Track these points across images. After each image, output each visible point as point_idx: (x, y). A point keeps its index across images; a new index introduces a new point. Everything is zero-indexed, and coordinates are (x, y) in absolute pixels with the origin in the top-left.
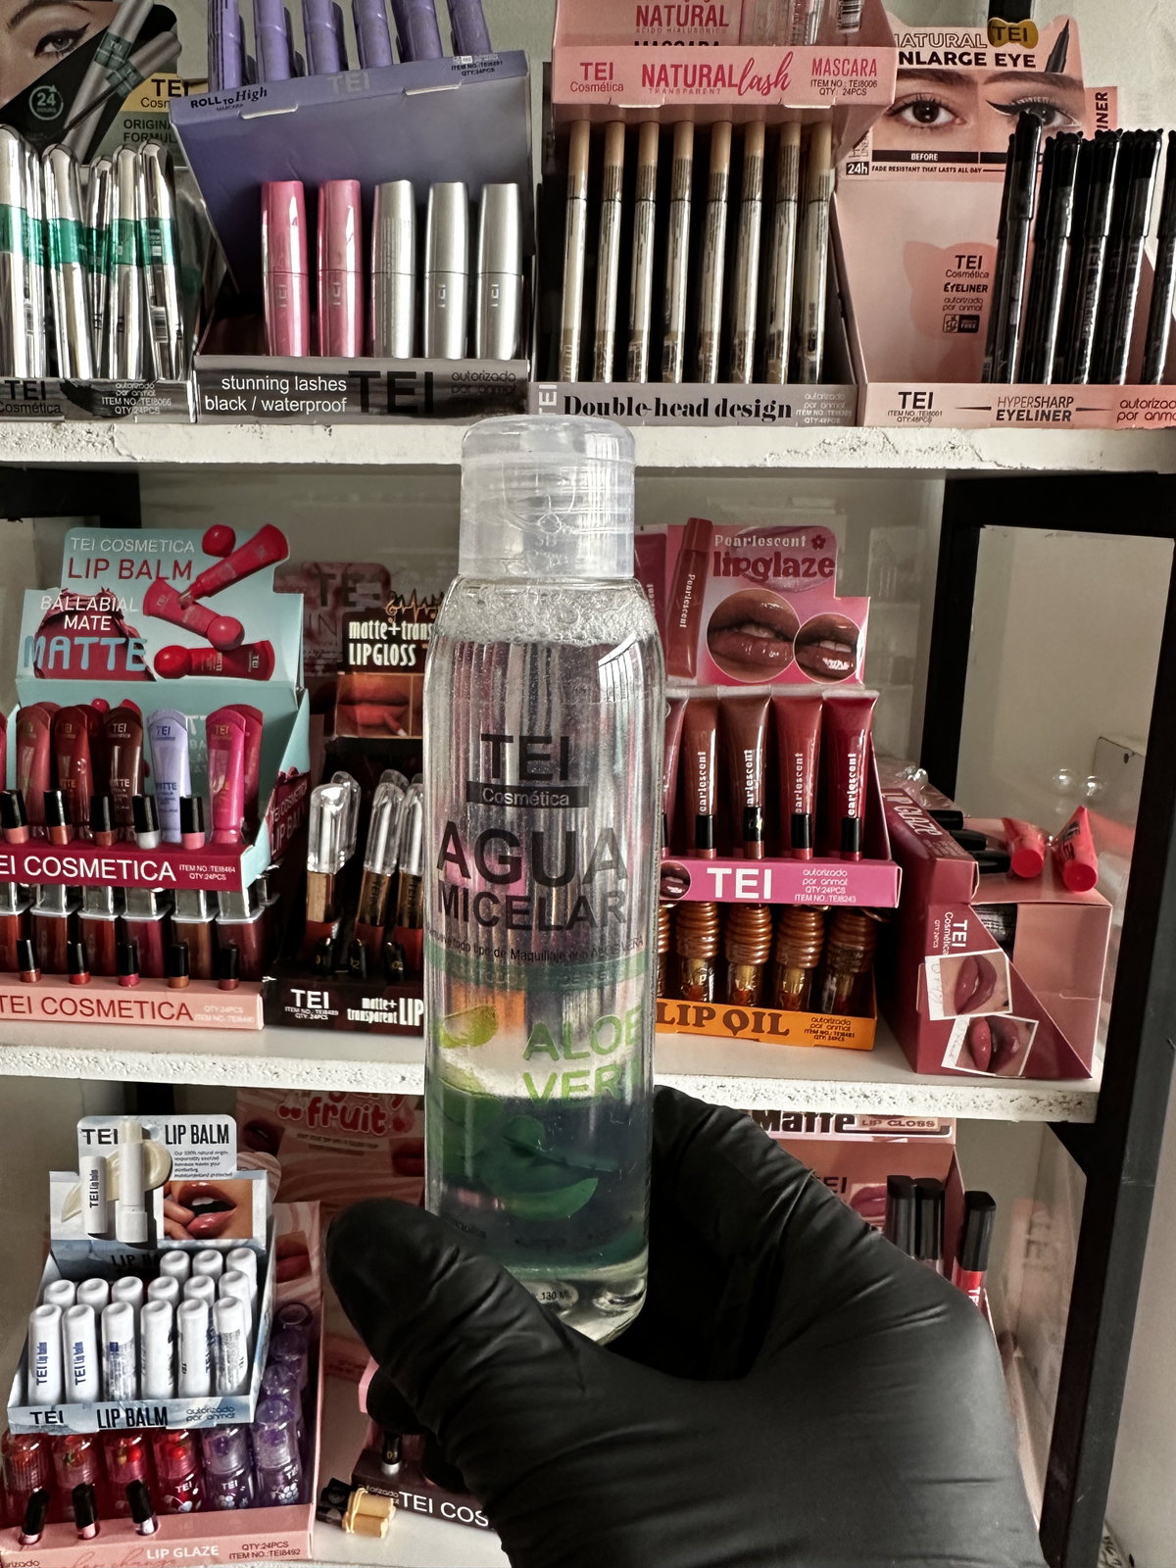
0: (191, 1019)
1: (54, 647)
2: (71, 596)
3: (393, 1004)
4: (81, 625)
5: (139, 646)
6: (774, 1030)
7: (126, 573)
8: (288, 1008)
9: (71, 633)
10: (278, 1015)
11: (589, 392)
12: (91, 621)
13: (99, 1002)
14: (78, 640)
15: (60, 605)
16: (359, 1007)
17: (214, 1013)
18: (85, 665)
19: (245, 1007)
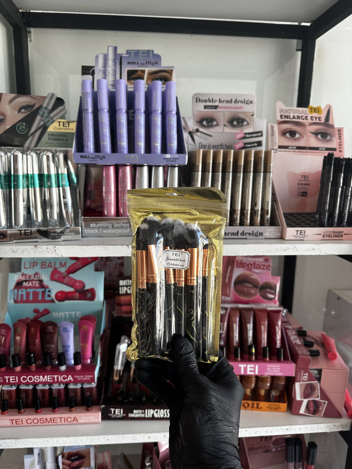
0: (77, 421)
1: (20, 293)
2: (25, 275)
3: (143, 411)
4: (29, 285)
5: (49, 291)
6: (258, 407)
7: (43, 267)
8: (109, 415)
9: (26, 288)
10: (106, 417)
12: (32, 284)
13: (46, 419)
14: (28, 290)
15: (22, 278)
16: (132, 412)
17: (85, 419)
18: (31, 298)
19: (95, 416)
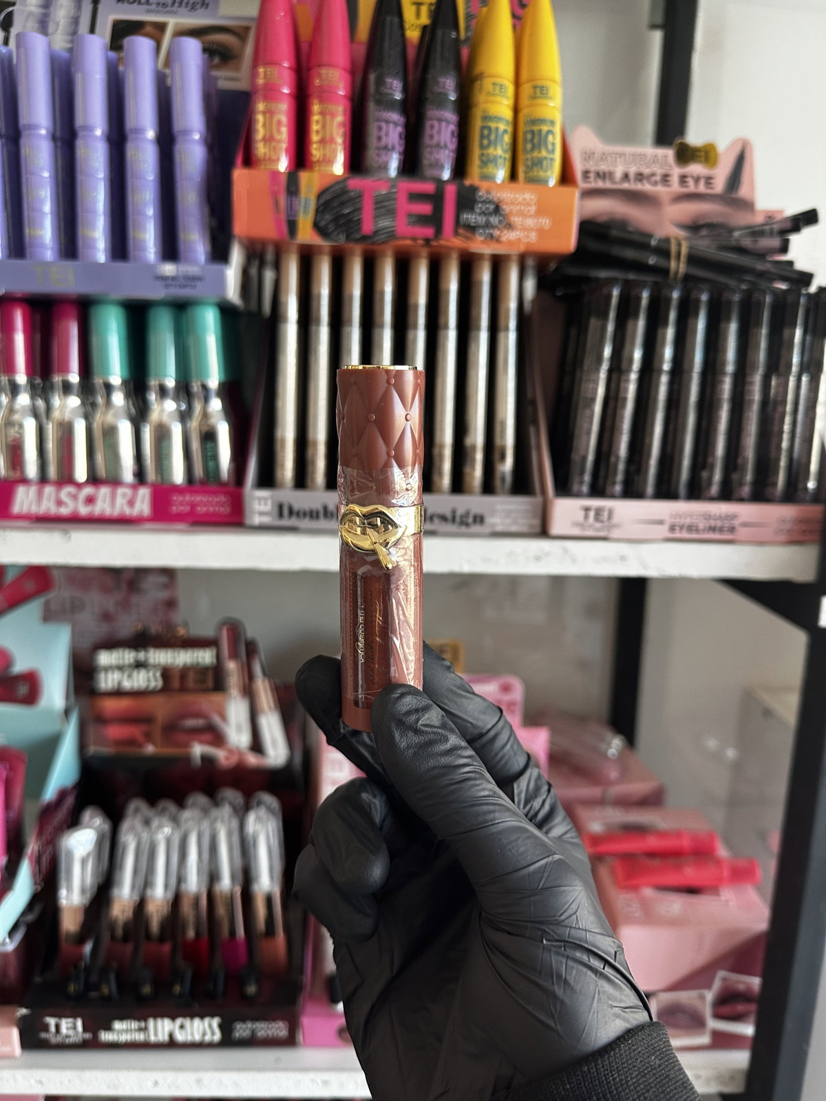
3: (143, 1025)
8: (43, 1035)
10: (33, 1040)
11: (302, 500)
16: (109, 1028)
